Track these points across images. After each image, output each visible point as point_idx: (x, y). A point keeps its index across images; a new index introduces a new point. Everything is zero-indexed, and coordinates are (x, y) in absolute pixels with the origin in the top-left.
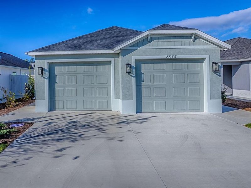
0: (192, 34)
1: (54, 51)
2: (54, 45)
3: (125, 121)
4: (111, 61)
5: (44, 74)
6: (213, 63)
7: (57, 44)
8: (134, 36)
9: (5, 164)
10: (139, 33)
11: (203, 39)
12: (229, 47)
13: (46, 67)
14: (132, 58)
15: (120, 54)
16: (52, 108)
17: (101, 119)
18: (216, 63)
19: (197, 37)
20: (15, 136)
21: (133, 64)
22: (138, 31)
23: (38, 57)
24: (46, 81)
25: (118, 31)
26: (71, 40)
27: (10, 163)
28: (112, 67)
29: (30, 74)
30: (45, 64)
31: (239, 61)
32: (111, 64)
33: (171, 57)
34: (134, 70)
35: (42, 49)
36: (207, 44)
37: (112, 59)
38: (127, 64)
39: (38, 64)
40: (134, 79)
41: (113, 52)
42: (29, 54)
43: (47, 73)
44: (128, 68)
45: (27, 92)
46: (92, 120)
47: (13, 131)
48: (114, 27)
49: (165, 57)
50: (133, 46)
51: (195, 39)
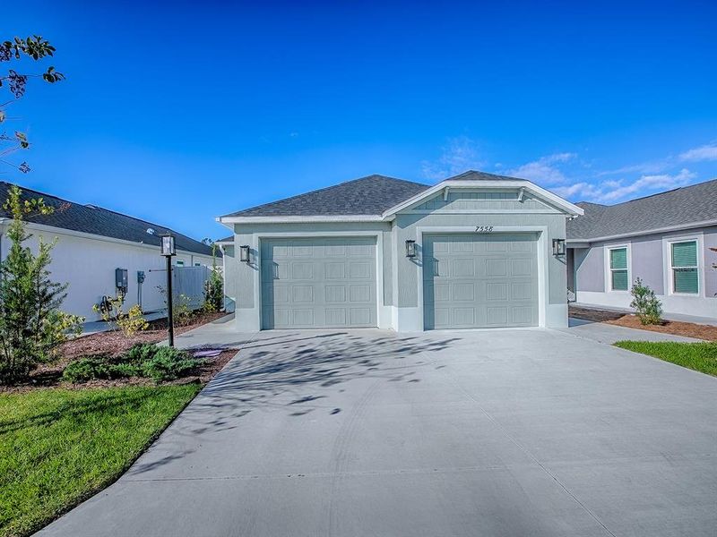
0: (519, 189)
1: (271, 215)
2: (269, 205)
3: (407, 349)
4: (375, 237)
5: (251, 261)
6: (554, 240)
7: (275, 203)
8: (415, 194)
9: (199, 426)
10: (423, 187)
11: (537, 198)
12: (581, 212)
13: (255, 245)
14: (417, 231)
15: (394, 224)
16: (267, 323)
17: (359, 345)
18: (559, 240)
19: (528, 195)
20: (212, 371)
21: (419, 242)
22: (420, 185)
23: (240, 228)
24: (256, 274)
25: (383, 183)
26: (299, 197)
27: (210, 425)
28: (378, 248)
29: (214, 266)
30: (253, 241)
31: (588, 241)
32: (376, 241)
33: (484, 229)
34: (421, 253)
35: (249, 212)
36: (543, 208)
37: (379, 233)
38: (408, 242)
39: (240, 240)
40: (419, 270)
41: (380, 219)
42: (225, 220)
43: (257, 258)
44: (410, 248)
45: (208, 297)
46: (342, 348)
47: (205, 363)
48: (375, 176)
49: (473, 229)
50: (419, 208)
51: (524, 198)
